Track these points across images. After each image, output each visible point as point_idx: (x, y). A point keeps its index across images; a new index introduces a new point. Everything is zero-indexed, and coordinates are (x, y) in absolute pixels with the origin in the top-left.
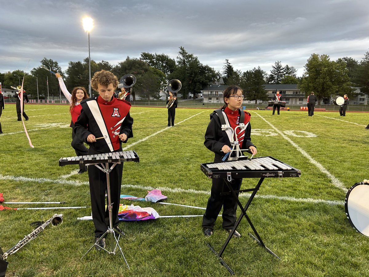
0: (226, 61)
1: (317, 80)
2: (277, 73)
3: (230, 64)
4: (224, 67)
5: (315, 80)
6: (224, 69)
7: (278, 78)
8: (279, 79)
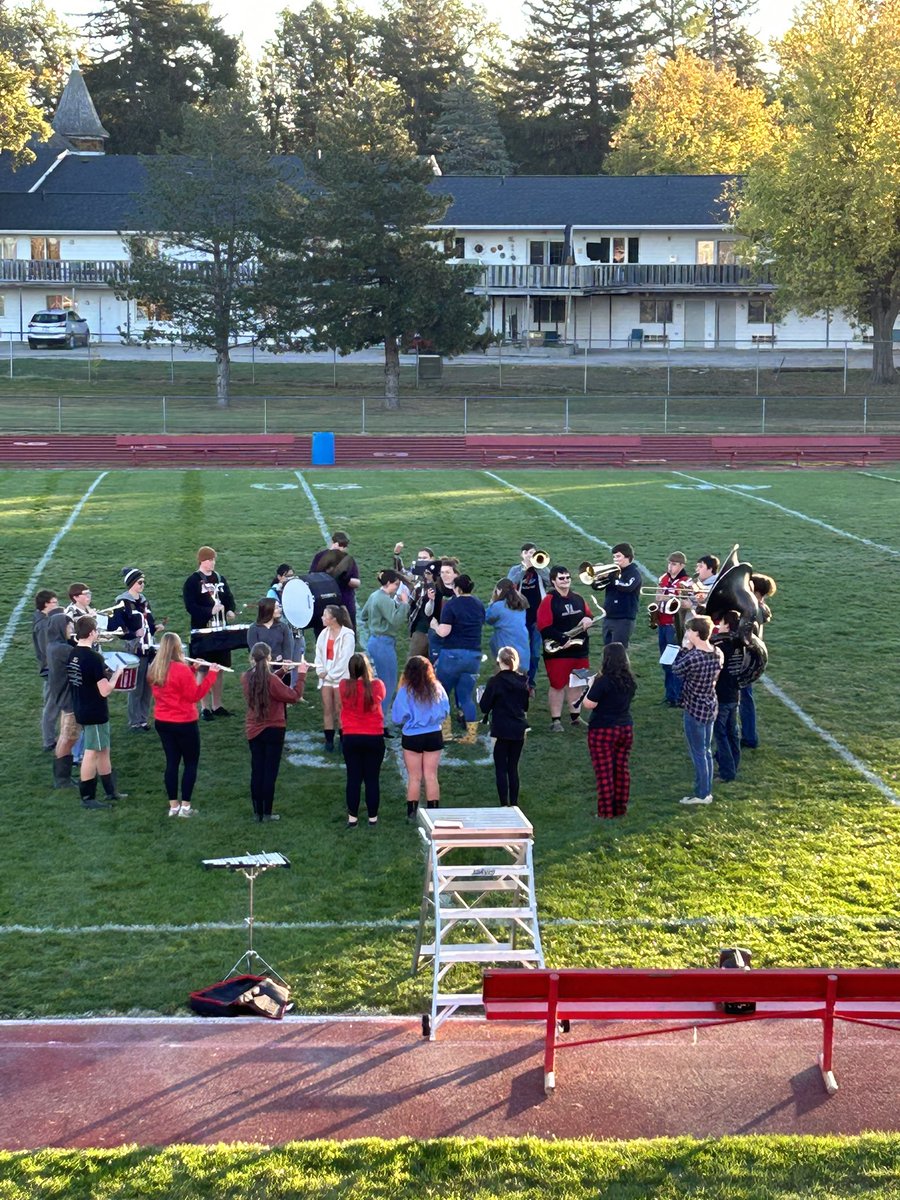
2: (580, 29)
7: (591, 78)
8: (602, 83)
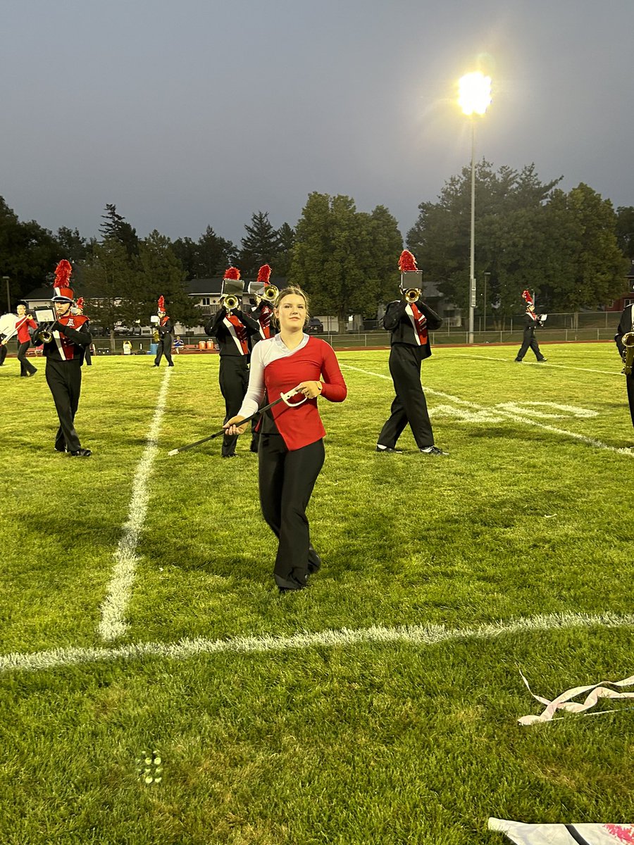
0: (110, 211)
1: (327, 265)
3: (120, 218)
4: (104, 229)
5: (323, 265)
6: (104, 234)
